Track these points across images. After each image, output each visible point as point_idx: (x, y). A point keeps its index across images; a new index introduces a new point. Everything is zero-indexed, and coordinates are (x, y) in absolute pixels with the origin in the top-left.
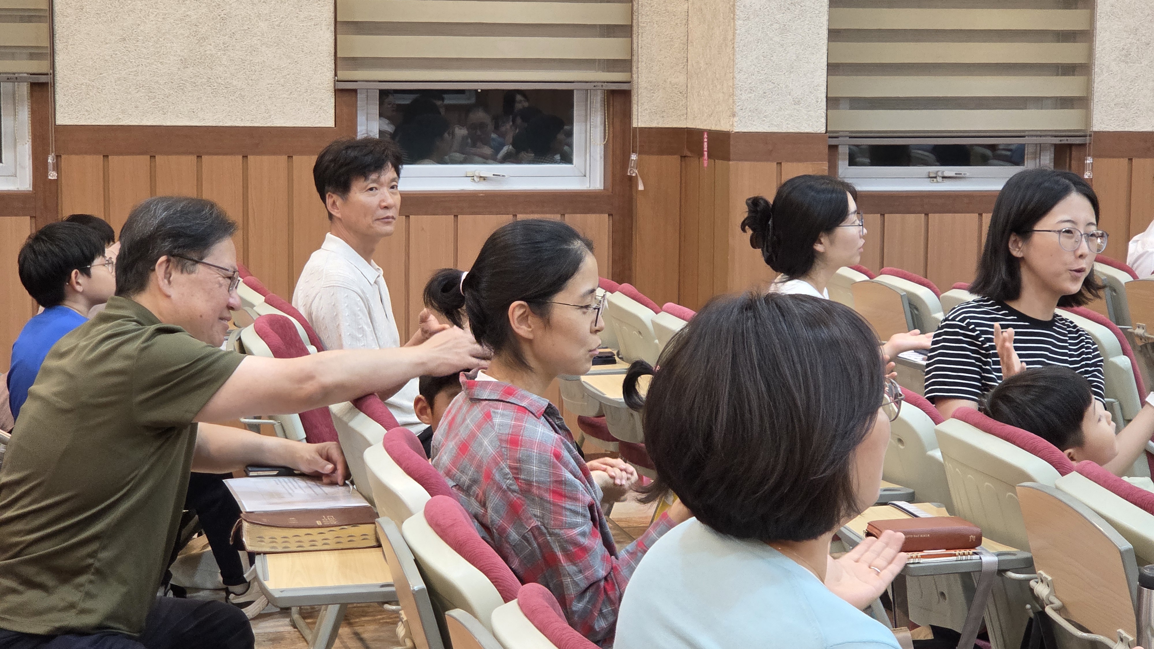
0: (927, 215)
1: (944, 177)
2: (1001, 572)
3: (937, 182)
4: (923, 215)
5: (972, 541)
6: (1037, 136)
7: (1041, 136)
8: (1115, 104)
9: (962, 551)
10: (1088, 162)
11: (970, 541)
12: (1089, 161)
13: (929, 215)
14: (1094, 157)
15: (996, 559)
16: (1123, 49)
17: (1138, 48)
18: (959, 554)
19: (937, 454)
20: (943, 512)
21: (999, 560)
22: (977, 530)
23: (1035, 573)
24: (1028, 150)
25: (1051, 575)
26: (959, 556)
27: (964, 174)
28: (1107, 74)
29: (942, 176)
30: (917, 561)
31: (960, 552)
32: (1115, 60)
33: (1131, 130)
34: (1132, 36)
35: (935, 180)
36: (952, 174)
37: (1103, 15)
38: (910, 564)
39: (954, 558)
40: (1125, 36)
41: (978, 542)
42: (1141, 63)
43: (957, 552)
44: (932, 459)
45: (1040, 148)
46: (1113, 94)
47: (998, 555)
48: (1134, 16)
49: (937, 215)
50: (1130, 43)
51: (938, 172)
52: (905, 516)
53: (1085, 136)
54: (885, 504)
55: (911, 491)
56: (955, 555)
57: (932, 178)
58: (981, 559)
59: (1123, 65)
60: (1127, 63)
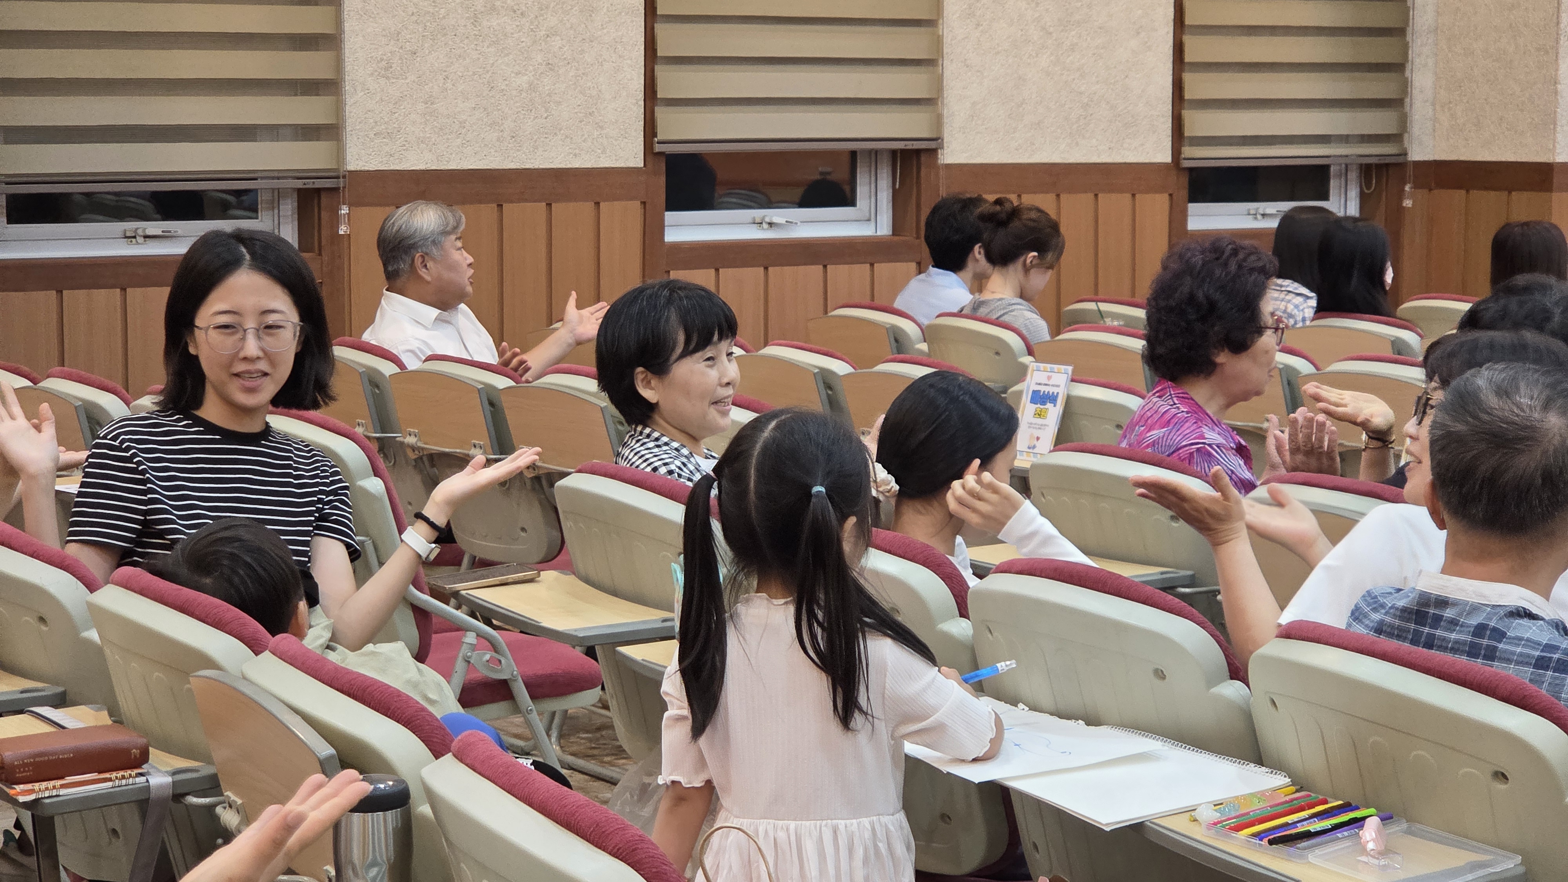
0: (124, 290)
1: (146, 237)
2: (178, 797)
3: (137, 243)
4: (118, 290)
5: (135, 756)
6: (273, 178)
7: (278, 178)
8: (375, 134)
9: (120, 774)
10: (343, 212)
11: (133, 756)
12: (344, 210)
13: (128, 289)
14: (350, 206)
15: (169, 779)
16: (382, 60)
17: (401, 59)
18: (117, 778)
19: (93, 635)
20: (104, 718)
21: (173, 782)
22: (142, 741)
23: (222, 795)
24: (263, 198)
25: (241, 798)
26: (117, 781)
27: (175, 232)
28: (363, 93)
29: (142, 234)
30: (54, 793)
31: (118, 775)
32: (372, 74)
33: (398, 168)
34: (392, 42)
35: (134, 240)
36: (159, 232)
37: (352, 14)
38: (45, 798)
39: (110, 784)
40: (383, 43)
41: (143, 758)
42: (406, 78)
43: (114, 775)
44: (89, 642)
45: (278, 195)
46: (372, 121)
47: (174, 773)
48: (394, 16)
49: (139, 290)
50: (391, 52)
51: (137, 229)
52: (47, 729)
53: (338, 177)
54: (21, 712)
55: (60, 689)
56: (110, 780)
57: (130, 238)
58: (147, 781)
59: (382, 81)
60: (388, 78)
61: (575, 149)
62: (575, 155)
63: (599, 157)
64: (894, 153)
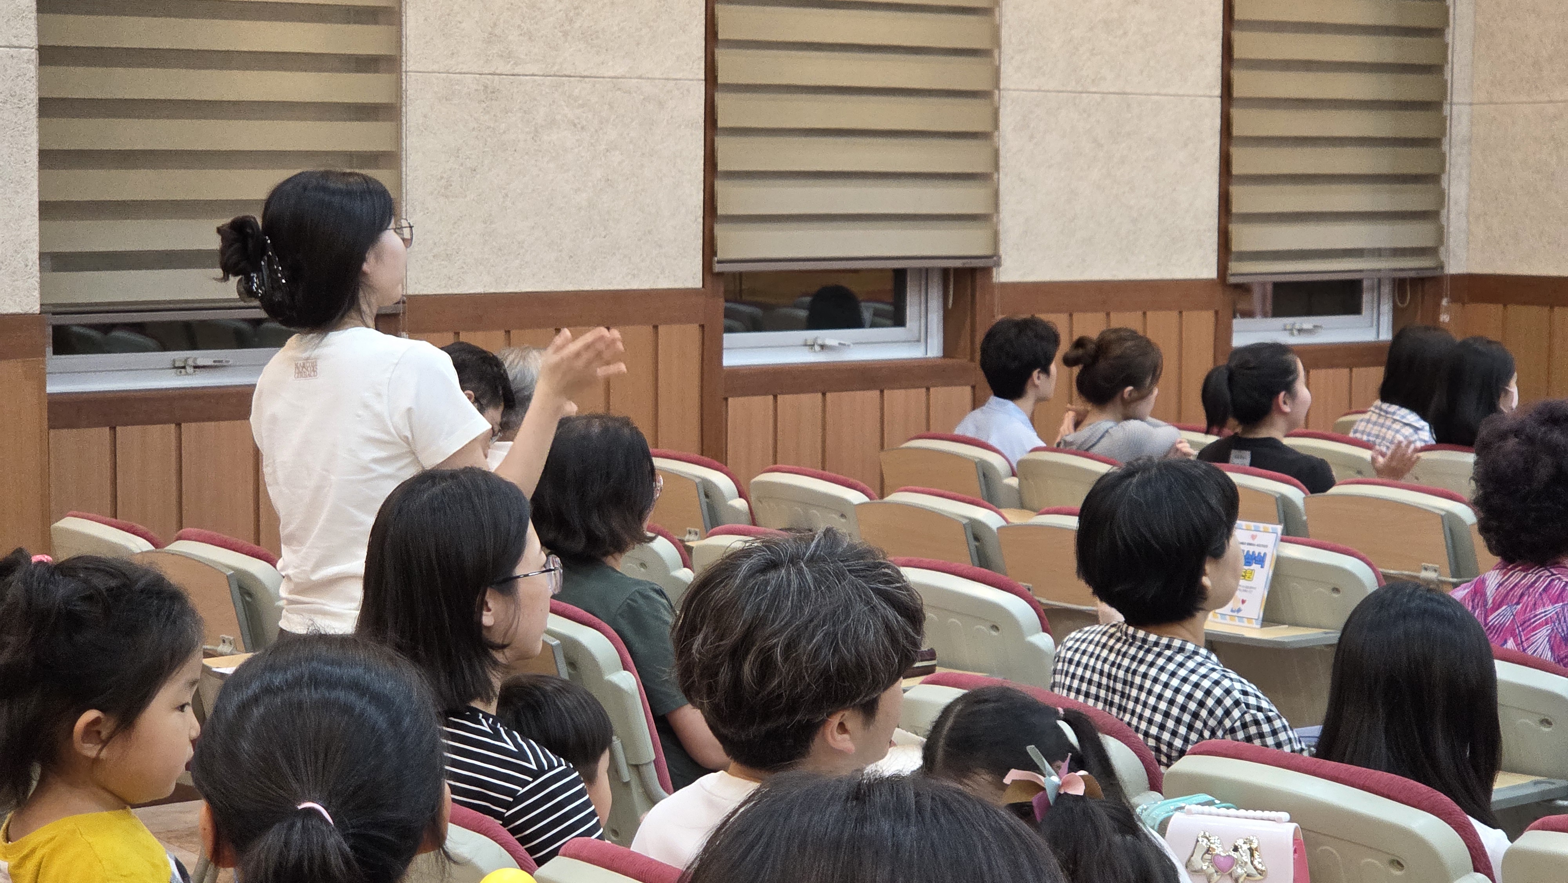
0: (179, 425)
1: (196, 367)
3: (187, 374)
4: (173, 426)
8: (434, 256)
13: (183, 424)
16: (442, 178)
17: (461, 176)
27: (225, 361)
28: (422, 213)
29: (193, 364)
32: (432, 193)
33: (456, 292)
34: (452, 159)
35: (183, 370)
36: (210, 362)
37: (412, 130)
40: (443, 160)
42: (466, 197)
46: (431, 242)
49: (193, 425)
50: (450, 170)
51: (187, 359)
57: (180, 368)
59: (442, 200)
60: (447, 197)
61: (634, 269)
62: (634, 275)
63: (658, 278)
64: (945, 272)
